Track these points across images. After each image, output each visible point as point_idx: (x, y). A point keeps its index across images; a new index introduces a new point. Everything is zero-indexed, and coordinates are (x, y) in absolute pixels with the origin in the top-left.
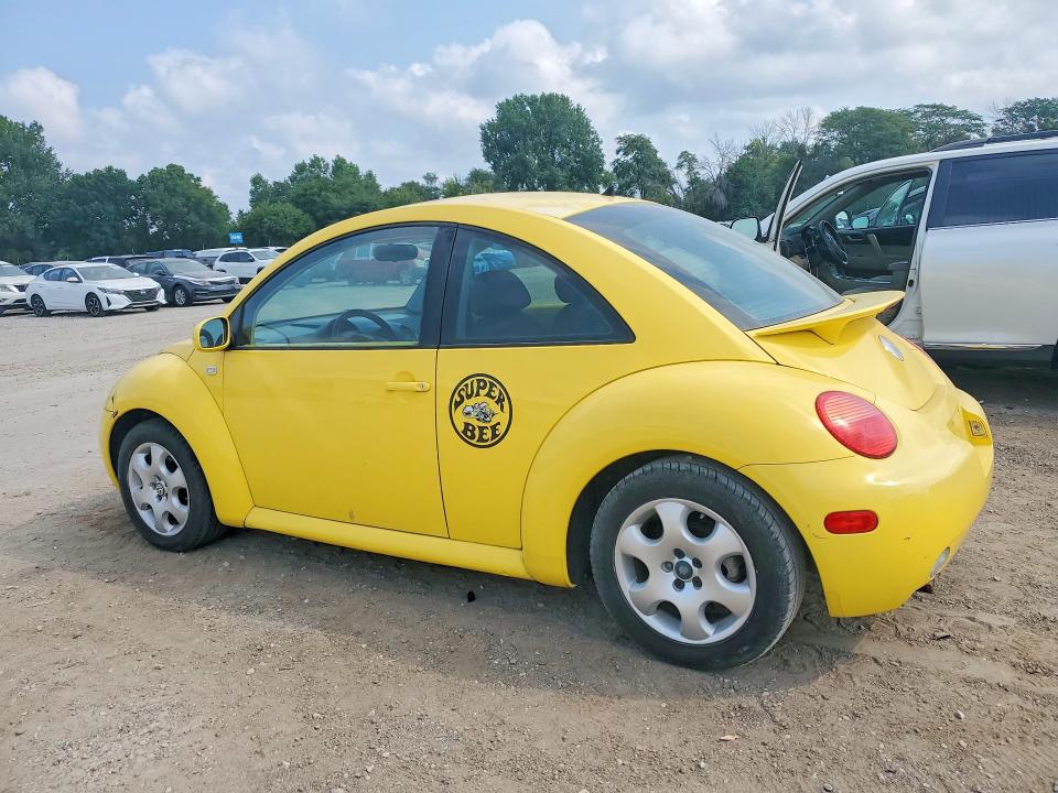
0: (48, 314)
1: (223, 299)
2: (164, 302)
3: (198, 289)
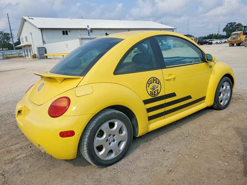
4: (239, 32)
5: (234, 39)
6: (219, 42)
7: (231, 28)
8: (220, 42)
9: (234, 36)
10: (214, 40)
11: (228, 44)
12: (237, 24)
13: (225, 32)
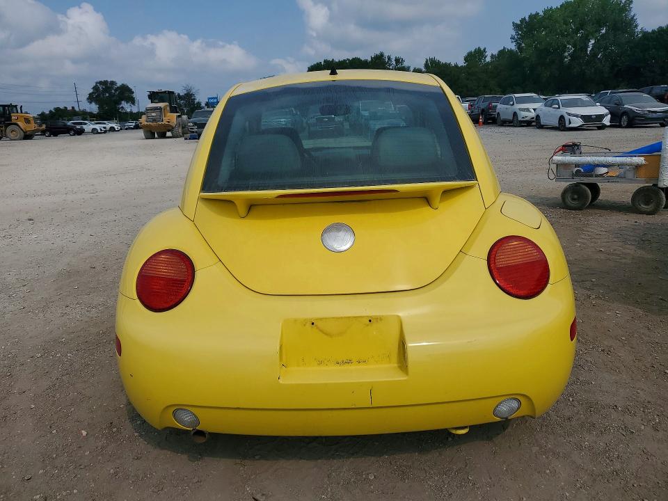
0: (541, 127)
1: (660, 124)
2: (608, 124)
3: (638, 115)
4: (161, 105)
5: (154, 120)
6: (101, 130)
7: (107, 95)
8: (103, 129)
9: (153, 114)
10: (86, 124)
11: (141, 133)
12: (118, 85)
13: (93, 103)
